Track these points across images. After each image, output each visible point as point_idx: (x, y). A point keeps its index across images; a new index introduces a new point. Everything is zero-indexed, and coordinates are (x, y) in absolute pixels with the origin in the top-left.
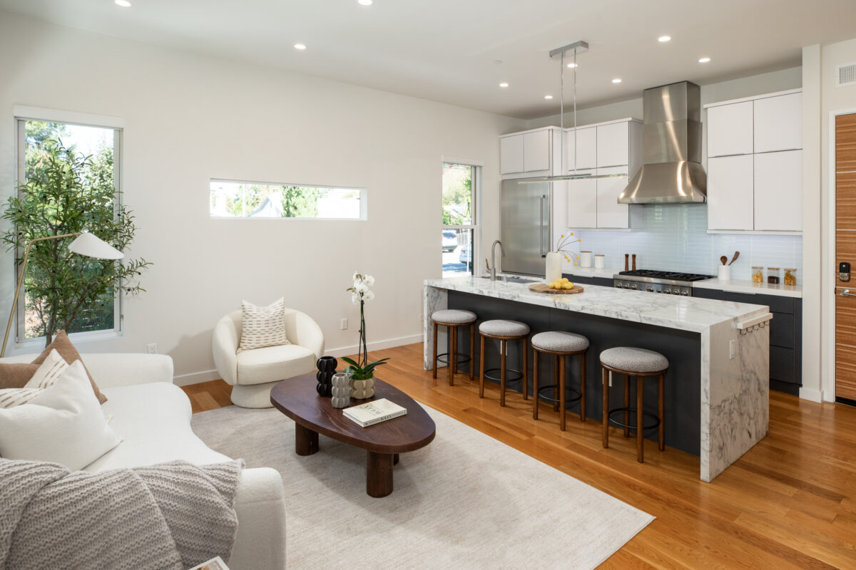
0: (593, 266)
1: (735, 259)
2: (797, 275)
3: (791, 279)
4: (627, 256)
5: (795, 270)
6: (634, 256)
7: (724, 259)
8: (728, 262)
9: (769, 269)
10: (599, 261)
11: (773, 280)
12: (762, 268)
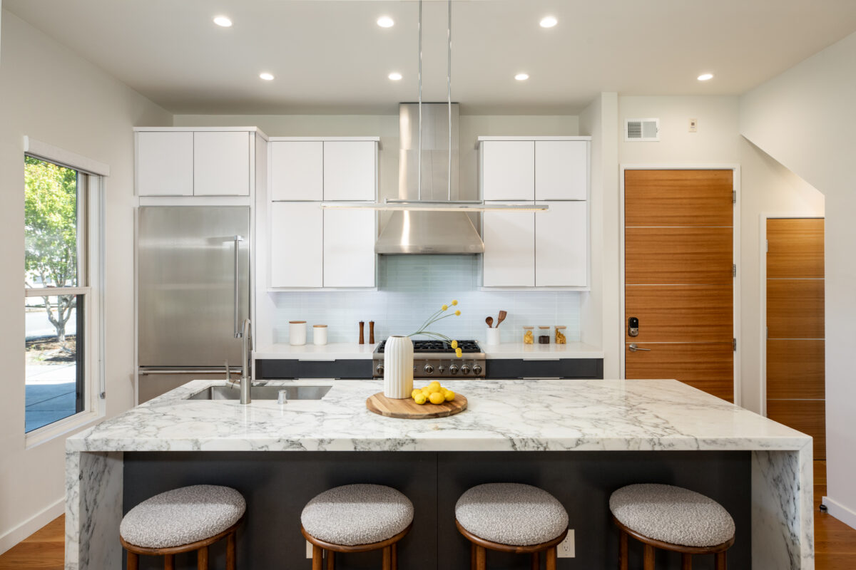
0: (309, 341)
1: (501, 320)
2: (565, 333)
3: (560, 338)
4: (362, 324)
5: (564, 328)
6: (372, 324)
7: (489, 320)
8: (495, 323)
9: (540, 328)
10: (319, 335)
11: (544, 340)
12: (532, 328)
